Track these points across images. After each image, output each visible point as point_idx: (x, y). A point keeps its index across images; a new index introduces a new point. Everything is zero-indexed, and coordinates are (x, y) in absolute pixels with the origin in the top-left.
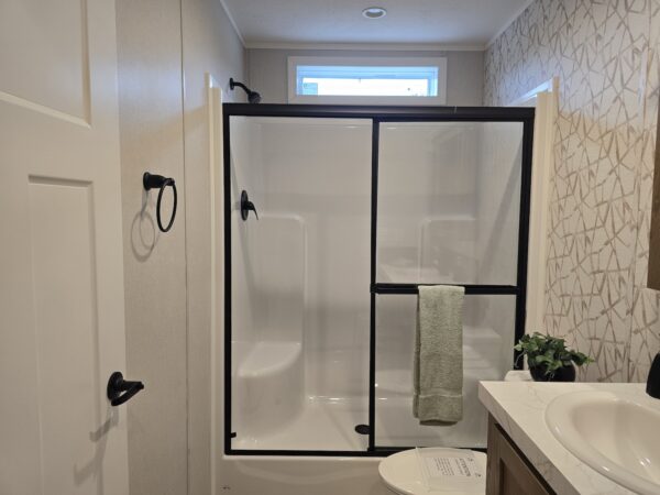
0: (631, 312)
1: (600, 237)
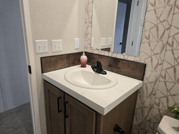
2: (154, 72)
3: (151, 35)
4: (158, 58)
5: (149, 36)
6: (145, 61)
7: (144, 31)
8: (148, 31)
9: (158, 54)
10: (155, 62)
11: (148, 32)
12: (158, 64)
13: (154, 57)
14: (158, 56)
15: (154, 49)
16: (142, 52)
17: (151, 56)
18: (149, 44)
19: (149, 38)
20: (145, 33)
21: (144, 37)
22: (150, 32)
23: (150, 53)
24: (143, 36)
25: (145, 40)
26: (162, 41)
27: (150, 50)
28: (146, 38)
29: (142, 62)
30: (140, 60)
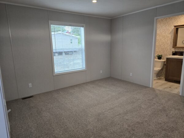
0: (167, 51)
1: (162, 45)
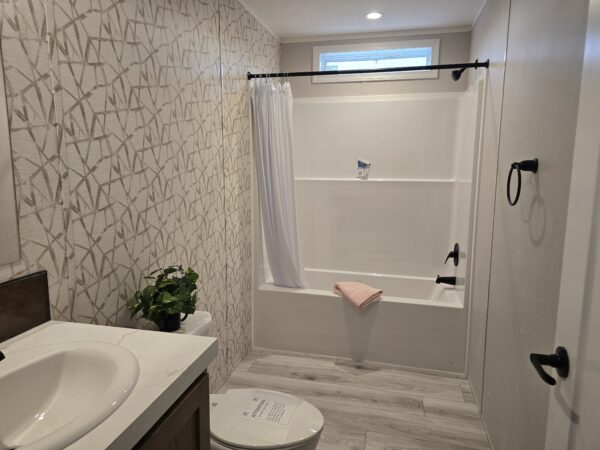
2: (65, 282)
3: (36, 192)
4: (63, 243)
5: (33, 195)
6: (39, 265)
7: (17, 183)
8: (28, 183)
9: (60, 235)
10: (60, 256)
11: (28, 186)
12: (66, 259)
13: (55, 246)
14: (62, 240)
15: (51, 226)
16: (27, 242)
17: (50, 246)
18: (38, 216)
19: (34, 202)
20: (20, 190)
21: (22, 201)
22: (32, 185)
23: (45, 240)
24: (18, 198)
25: (25, 209)
26: (62, 203)
27: (44, 232)
28: (27, 201)
29: (34, 270)
30: (27, 269)
